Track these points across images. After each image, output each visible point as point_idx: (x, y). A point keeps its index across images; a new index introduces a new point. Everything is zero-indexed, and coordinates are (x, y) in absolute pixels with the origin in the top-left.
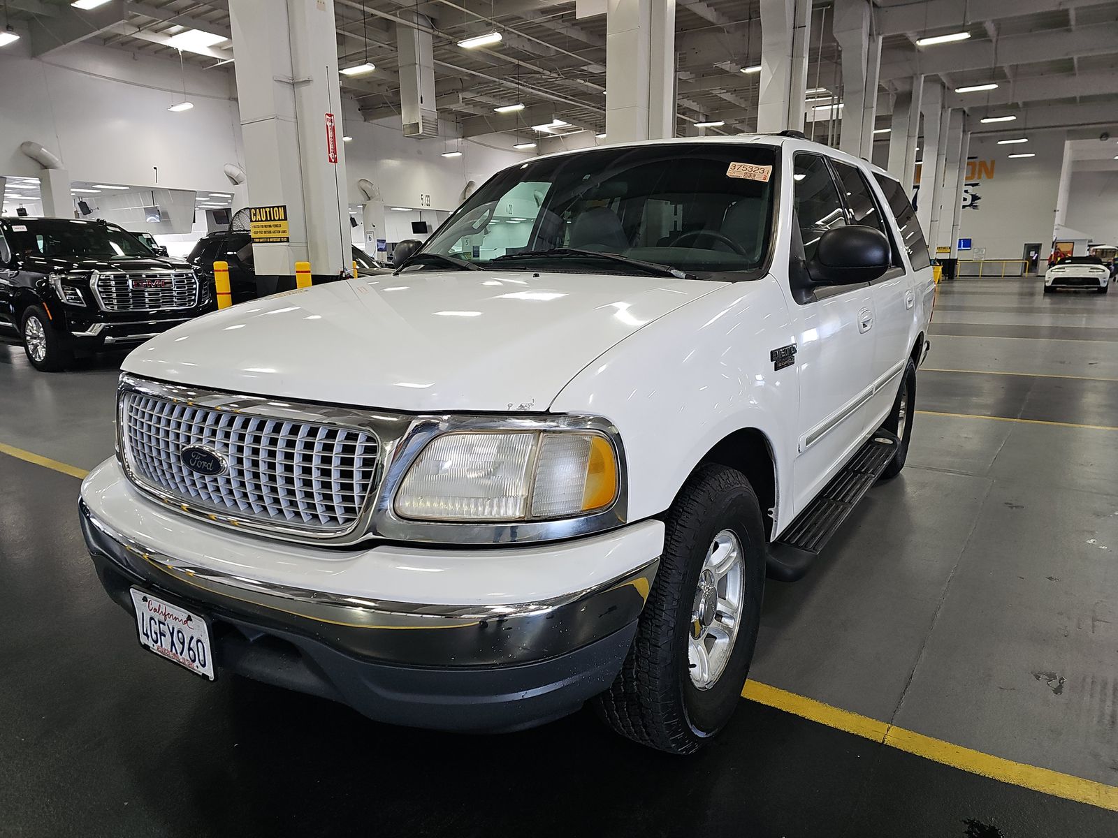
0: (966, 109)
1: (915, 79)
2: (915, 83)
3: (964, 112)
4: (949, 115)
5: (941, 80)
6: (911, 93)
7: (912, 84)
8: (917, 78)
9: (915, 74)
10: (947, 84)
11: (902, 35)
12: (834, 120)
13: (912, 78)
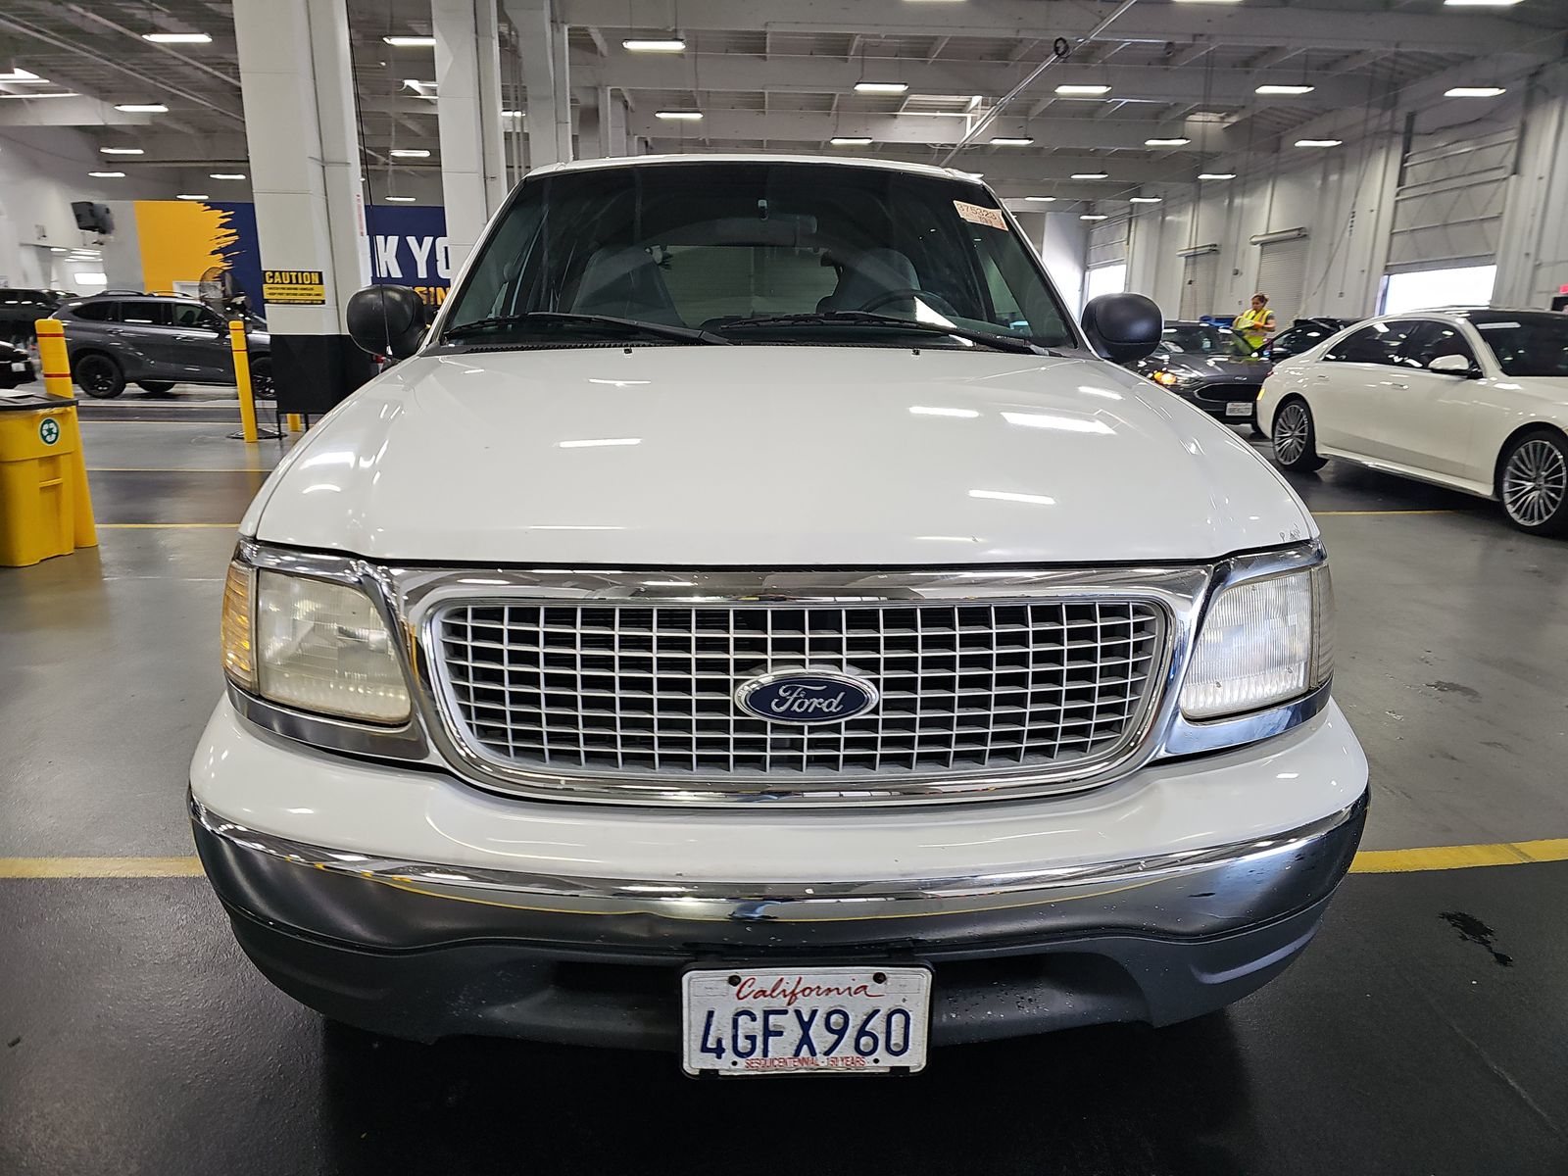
0: (649, 140)
1: (600, 91)
2: (601, 96)
3: (646, 142)
4: (636, 144)
5: (624, 97)
6: (596, 110)
7: (597, 97)
8: (602, 89)
9: (600, 85)
10: (630, 104)
11: (584, 29)
12: (518, 133)
13: (596, 89)
